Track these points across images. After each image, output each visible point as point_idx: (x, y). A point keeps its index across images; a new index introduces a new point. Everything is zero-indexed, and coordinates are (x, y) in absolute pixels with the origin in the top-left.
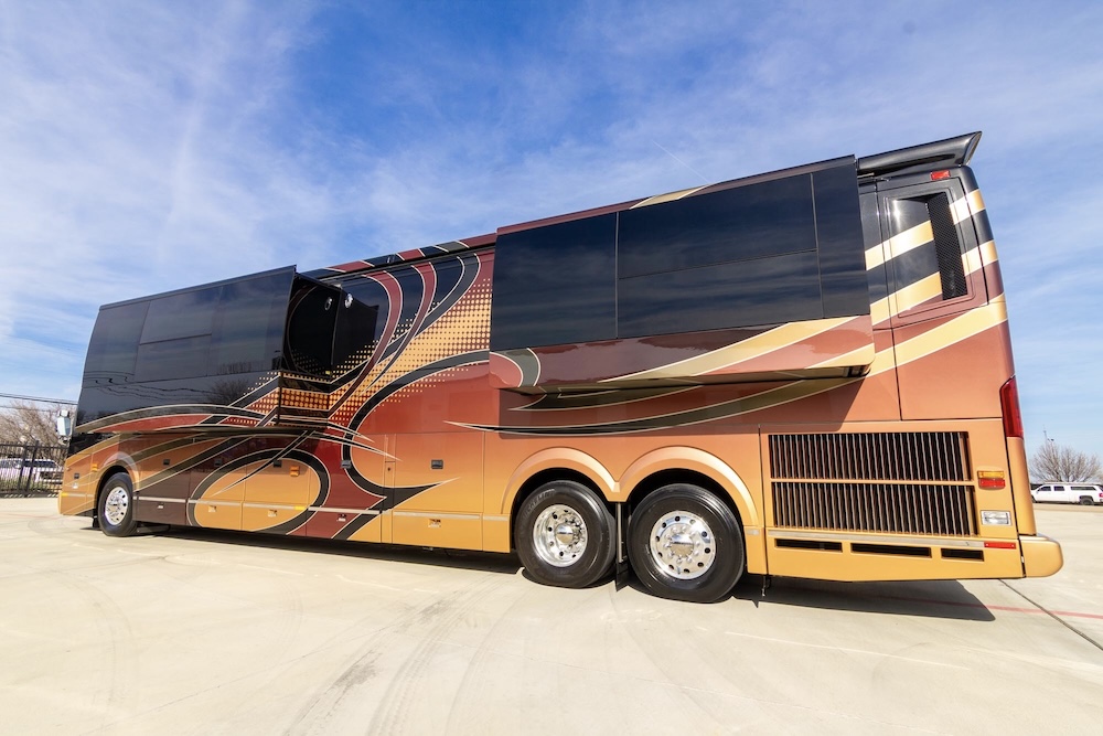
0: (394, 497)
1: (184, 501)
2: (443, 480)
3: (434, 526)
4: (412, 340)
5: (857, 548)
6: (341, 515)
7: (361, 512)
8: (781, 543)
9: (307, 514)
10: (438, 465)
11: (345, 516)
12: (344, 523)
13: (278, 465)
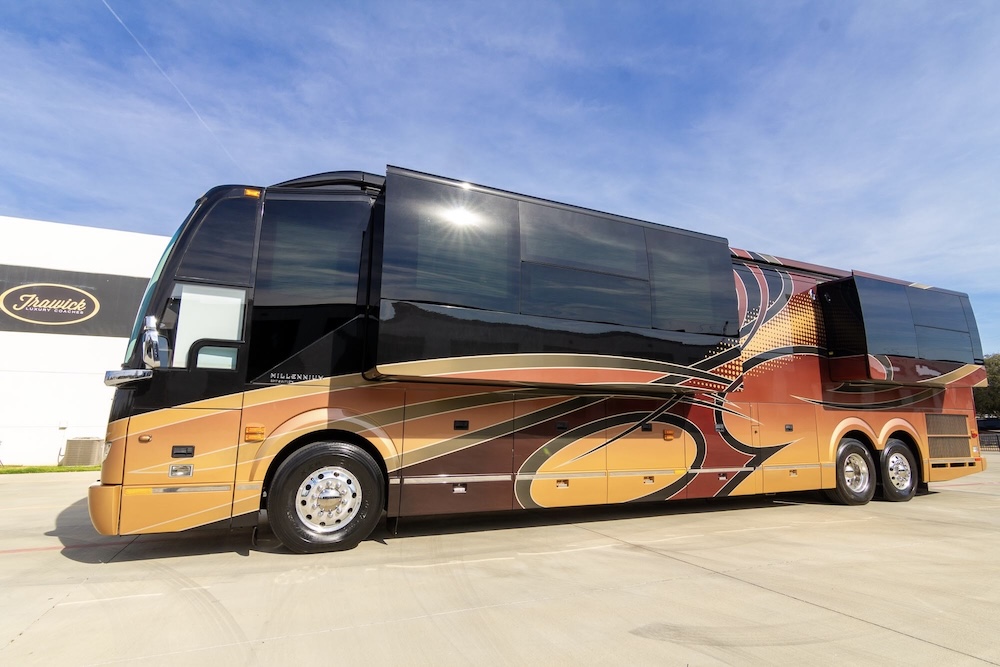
0: (762, 455)
1: (508, 478)
2: (794, 439)
3: (793, 475)
4: (760, 327)
5: (953, 465)
6: (720, 475)
7: (739, 470)
8: (934, 466)
9: (688, 477)
10: (790, 429)
11: (724, 474)
12: (724, 482)
13: (647, 429)
